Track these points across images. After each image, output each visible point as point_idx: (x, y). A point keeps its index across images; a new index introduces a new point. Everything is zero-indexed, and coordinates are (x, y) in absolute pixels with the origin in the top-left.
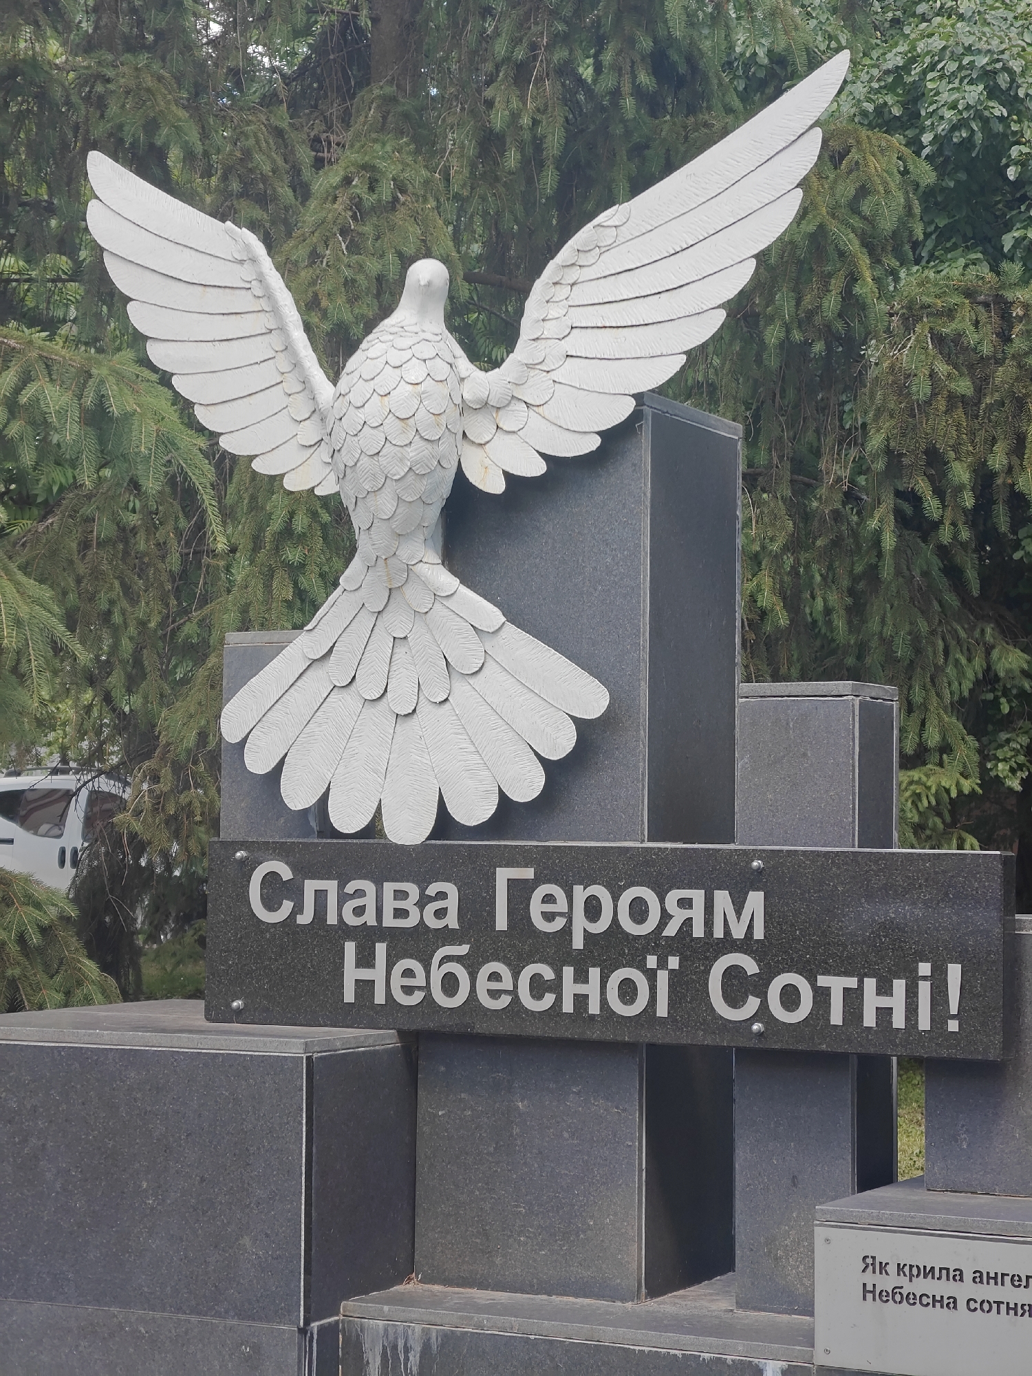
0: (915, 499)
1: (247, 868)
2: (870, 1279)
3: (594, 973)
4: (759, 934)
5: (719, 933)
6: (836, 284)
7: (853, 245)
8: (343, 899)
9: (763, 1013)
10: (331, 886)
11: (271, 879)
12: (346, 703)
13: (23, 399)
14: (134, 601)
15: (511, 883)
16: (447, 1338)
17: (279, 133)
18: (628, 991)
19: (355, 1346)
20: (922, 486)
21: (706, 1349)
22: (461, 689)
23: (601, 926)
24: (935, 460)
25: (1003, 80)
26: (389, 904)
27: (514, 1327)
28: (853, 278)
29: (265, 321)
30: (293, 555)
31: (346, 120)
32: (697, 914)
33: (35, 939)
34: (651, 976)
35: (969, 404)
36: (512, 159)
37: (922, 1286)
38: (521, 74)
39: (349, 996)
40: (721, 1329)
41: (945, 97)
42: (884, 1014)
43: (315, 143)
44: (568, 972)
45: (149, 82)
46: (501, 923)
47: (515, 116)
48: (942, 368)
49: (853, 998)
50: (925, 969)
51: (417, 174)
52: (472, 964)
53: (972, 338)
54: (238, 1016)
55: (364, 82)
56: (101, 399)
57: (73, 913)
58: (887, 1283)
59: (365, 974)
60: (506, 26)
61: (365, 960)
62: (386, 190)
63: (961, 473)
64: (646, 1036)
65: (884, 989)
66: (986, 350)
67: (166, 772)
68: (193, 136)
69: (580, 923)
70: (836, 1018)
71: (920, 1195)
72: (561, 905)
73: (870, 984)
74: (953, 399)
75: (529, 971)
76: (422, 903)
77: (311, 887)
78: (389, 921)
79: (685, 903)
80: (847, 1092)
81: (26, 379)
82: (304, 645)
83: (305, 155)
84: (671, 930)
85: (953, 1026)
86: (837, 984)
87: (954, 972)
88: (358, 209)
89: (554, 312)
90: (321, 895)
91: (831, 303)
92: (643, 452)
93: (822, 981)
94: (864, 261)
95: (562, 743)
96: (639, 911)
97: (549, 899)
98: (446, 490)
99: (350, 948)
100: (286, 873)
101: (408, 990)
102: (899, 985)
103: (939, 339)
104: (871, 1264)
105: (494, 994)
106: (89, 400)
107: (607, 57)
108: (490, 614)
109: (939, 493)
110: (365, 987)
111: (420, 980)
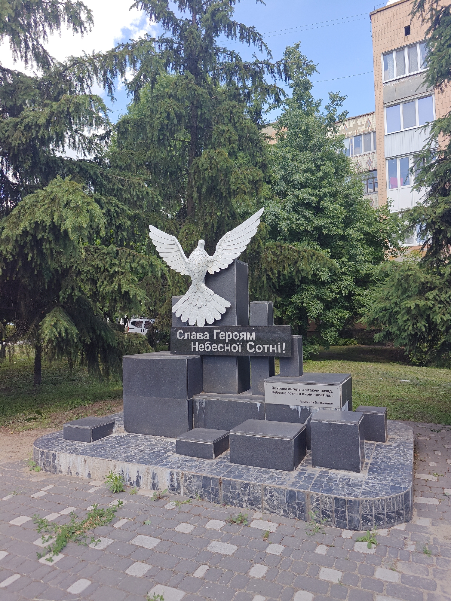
0: (269, 275)
1: (176, 331)
2: (273, 390)
3: (229, 345)
4: (254, 339)
5: (248, 339)
6: (257, 244)
7: (259, 238)
8: (191, 335)
9: (255, 351)
10: (189, 333)
11: (180, 333)
12: (191, 306)
13: (140, 262)
14: (155, 293)
15: (217, 333)
16: (209, 401)
17: (175, 224)
18: (235, 348)
19: (195, 402)
20: (270, 273)
21: (248, 401)
22: (208, 304)
23: (230, 338)
24: (272, 270)
25: (277, 215)
26: (198, 336)
27: (219, 399)
28: (259, 243)
29: (177, 249)
30: (179, 285)
31: (184, 221)
32: (245, 336)
33: (142, 343)
34: (238, 346)
35: (277, 261)
36: (210, 226)
37: (281, 391)
38: (210, 214)
39: (192, 350)
40: (250, 398)
41: (269, 218)
42: (273, 350)
43: (180, 225)
44: (225, 345)
45: (155, 216)
46: (215, 338)
47: (210, 220)
48: (273, 256)
49: (269, 348)
50: (279, 343)
51: (195, 229)
52: (211, 345)
53: (277, 252)
54: (176, 353)
55: (187, 216)
56: (152, 263)
57: (147, 339)
58: (276, 390)
59: (195, 346)
60: (208, 207)
61: (195, 344)
62: (191, 231)
63: (276, 271)
64: (238, 355)
65: (273, 347)
66: (279, 253)
67: (161, 317)
68: (162, 224)
69: (227, 338)
70: (266, 351)
71: (279, 377)
72: (224, 335)
73: (271, 346)
74: (274, 261)
75: (219, 345)
76: (203, 335)
77: (186, 333)
78: (198, 338)
79: (243, 335)
80: (268, 363)
81: (140, 260)
82: (184, 297)
83: (178, 227)
84: (241, 339)
85: (284, 352)
86: (266, 346)
87: (284, 344)
88: (187, 234)
89: (220, 247)
90: (188, 335)
91: (256, 247)
92: (235, 267)
93: (264, 346)
94: (261, 241)
95: (224, 311)
96: (236, 336)
97: (222, 334)
98: (205, 274)
99: (192, 343)
100: (183, 332)
101: (201, 349)
102: (275, 346)
103: (272, 252)
104: (273, 388)
105: (214, 349)
106: (150, 262)
107: (223, 211)
108: (212, 292)
109: (273, 274)
110: (195, 348)
111: (203, 347)
